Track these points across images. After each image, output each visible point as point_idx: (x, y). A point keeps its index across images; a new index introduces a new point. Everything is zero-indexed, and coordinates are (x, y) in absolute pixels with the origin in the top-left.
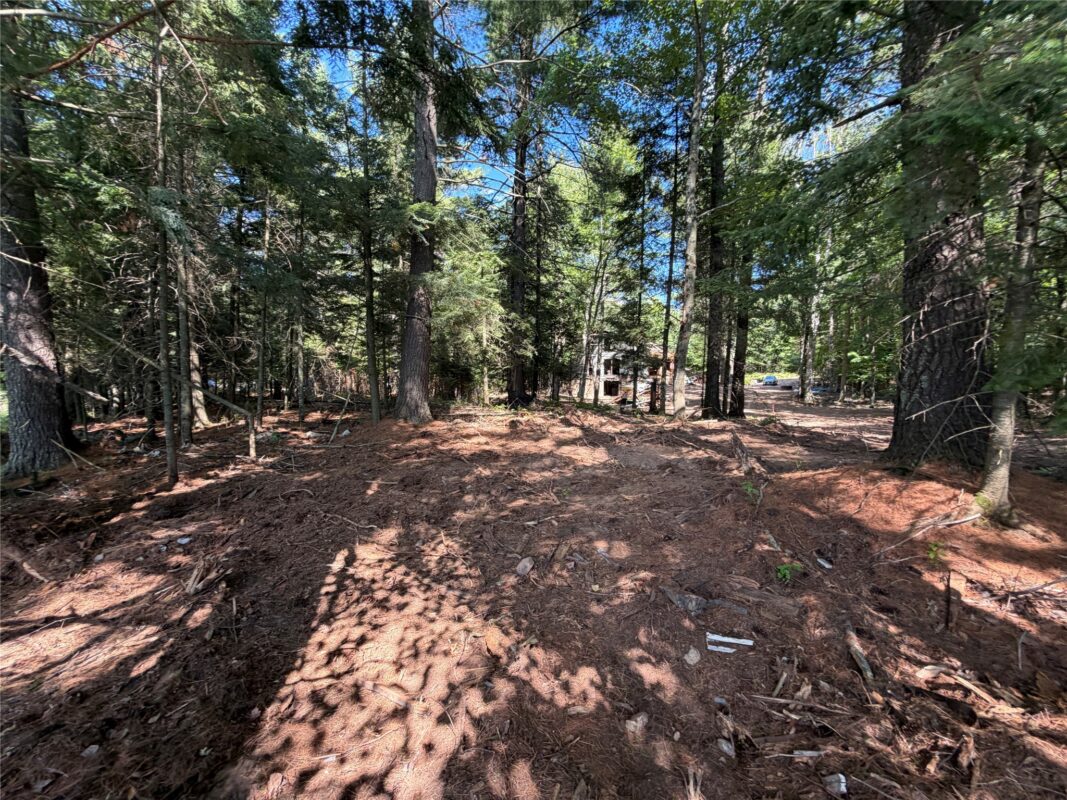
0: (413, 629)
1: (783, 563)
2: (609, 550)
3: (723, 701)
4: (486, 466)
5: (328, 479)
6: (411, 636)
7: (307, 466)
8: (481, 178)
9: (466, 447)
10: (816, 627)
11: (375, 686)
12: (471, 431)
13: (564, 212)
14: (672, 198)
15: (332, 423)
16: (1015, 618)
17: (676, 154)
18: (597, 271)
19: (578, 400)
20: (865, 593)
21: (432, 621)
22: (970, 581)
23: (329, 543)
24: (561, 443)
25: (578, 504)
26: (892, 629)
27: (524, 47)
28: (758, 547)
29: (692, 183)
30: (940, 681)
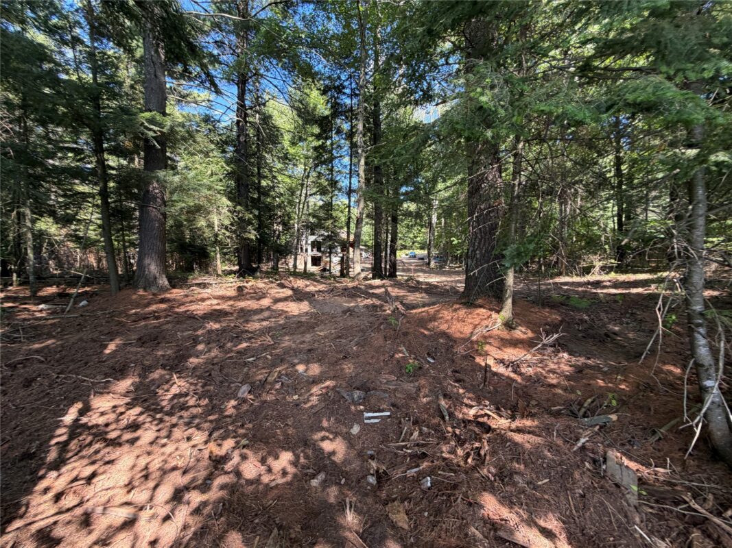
0: (145, 456)
1: (409, 363)
2: (306, 371)
3: (372, 452)
4: (217, 321)
5: (62, 345)
6: (142, 462)
7: (40, 335)
8: (209, 101)
9: (200, 308)
10: (424, 397)
11: (105, 509)
12: (205, 296)
13: (277, 136)
14: (351, 135)
15: (69, 295)
16: (513, 375)
17: (352, 107)
18: (303, 180)
19: (292, 270)
20: (450, 373)
21: (164, 445)
22: (495, 359)
23: (62, 400)
24: (277, 301)
25: (287, 342)
26: (461, 391)
27: (241, 8)
28: (397, 356)
29: (360, 127)
30: (479, 414)
